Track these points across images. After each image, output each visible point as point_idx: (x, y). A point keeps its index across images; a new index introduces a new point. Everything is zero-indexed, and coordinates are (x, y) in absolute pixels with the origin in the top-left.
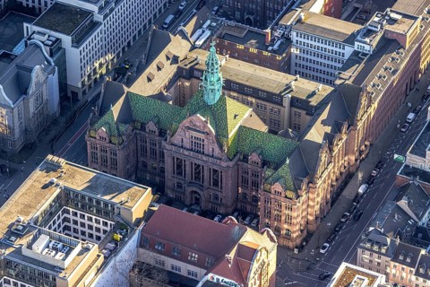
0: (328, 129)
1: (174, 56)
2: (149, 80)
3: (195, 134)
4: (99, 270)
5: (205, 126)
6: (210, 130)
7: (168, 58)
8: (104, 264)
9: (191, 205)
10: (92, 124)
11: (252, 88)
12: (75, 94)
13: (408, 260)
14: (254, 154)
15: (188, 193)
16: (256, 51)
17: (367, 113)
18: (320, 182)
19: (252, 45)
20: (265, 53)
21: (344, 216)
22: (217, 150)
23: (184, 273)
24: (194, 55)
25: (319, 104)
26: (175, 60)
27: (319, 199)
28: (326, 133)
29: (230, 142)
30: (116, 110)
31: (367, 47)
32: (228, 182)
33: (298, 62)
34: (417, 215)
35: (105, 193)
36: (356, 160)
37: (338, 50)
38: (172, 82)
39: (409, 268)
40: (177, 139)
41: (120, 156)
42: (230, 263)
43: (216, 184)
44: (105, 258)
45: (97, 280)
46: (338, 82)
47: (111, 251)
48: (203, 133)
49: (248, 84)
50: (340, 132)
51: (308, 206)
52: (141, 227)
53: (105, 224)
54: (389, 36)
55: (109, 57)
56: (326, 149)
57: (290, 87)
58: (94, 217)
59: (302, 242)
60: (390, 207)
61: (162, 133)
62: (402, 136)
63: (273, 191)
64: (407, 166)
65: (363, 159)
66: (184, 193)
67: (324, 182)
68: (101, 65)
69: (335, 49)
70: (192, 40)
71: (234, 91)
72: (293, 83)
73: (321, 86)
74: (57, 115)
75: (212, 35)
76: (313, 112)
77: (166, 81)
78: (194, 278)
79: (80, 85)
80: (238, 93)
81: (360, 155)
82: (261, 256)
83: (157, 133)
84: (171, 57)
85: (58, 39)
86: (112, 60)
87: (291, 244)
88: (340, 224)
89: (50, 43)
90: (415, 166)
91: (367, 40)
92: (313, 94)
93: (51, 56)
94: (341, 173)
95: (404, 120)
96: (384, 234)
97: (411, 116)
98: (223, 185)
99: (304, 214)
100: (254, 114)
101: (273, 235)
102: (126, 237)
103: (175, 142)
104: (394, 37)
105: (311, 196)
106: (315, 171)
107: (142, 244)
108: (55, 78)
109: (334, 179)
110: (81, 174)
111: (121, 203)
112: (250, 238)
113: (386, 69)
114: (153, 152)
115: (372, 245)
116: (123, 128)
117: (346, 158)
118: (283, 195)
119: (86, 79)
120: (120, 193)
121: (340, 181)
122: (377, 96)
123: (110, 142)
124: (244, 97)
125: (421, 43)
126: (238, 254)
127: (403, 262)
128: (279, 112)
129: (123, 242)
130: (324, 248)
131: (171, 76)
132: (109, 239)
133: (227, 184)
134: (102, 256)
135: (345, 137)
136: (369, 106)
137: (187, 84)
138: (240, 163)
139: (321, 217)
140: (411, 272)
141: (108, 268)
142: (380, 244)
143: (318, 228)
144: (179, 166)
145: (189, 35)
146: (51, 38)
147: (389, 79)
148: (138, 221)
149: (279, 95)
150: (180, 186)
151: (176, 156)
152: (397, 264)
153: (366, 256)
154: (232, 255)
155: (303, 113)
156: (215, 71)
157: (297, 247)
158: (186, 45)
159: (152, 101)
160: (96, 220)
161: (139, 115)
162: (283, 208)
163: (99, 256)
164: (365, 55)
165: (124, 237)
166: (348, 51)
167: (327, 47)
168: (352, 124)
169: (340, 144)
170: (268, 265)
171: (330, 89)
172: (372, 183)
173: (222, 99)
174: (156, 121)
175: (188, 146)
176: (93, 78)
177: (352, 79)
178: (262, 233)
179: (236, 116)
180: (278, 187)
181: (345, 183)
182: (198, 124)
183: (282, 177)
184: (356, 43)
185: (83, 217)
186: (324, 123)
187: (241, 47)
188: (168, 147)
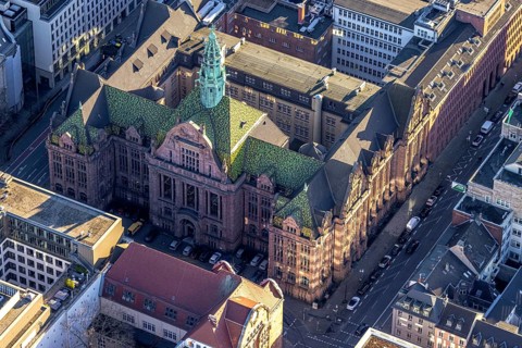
0: (366, 145)
1: (173, 37)
2: (136, 69)
3: (187, 147)
4: (43, 328)
5: (199, 137)
6: (206, 143)
7: (164, 40)
8: (51, 321)
9: (183, 237)
10: (55, 127)
11: (273, 84)
12: (45, 81)
13: (458, 327)
14: (264, 176)
15: (178, 222)
16: (284, 32)
17: (423, 122)
18: (349, 216)
19: (279, 24)
20: (297, 35)
21: (383, 260)
22: (215, 169)
23: (159, 333)
24: (199, 36)
25: (359, 109)
26: (174, 42)
27: (349, 238)
28: (363, 150)
29: (232, 158)
30: (87, 109)
31: (430, 33)
32: (229, 211)
33: (342, 47)
34: (475, 265)
35: (60, 224)
36: (407, 184)
37: (393, 34)
38: (168, 72)
39: (459, 339)
40: (164, 151)
41: (91, 170)
42: (214, 326)
43: (214, 212)
44: (53, 311)
45: (39, 340)
46: (387, 79)
47: (61, 302)
48: (197, 145)
49: (267, 78)
50: (383, 148)
51: (334, 247)
52: (105, 271)
53: (60, 264)
54: (462, 19)
55: (95, 31)
56: (360, 173)
57: (322, 84)
58: (45, 254)
59: (324, 294)
60: (439, 254)
61: (146, 142)
62: (472, 152)
63: (285, 227)
64: (468, 198)
65: (418, 182)
66: (173, 222)
67: (357, 214)
68: (82, 43)
69: (388, 33)
70: (199, 16)
71: (249, 86)
72: (327, 79)
73: (363, 85)
74: (20, 108)
75: (227, 8)
76: (351, 119)
77: (160, 71)
78: (172, 340)
79: (51, 69)
80: (254, 89)
81: (413, 177)
82: (259, 317)
83: (140, 141)
84: (168, 38)
85: (22, 9)
86: (99, 35)
87: (308, 297)
88: (377, 272)
89: (12, 13)
90: (479, 198)
91: (431, 23)
92: (353, 94)
93: (13, 30)
94: (385, 202)
95: (478, 131)
96: (429, 291)
97: (487, 125)
98: (224, 214)
99: (327, 258)
100: (269, 121)
101: (278, 288)
102: (83, 283)
103: (162, 155)
104: (469, 20)
105: (337, 234)
106: (343, 202)
107: (105, 292)
108: (15, 61)
109: (374, 209)
110: (31, 196)
111: (80, 238)
112: (245, 292)
113: (453, 63)
114: (136, 165)
115: (411, 305)
116: (94, 133)
117: (393, 182)
118: (298, 233)
119: (61, 61)
120: (80, 224)
121: (382, 213)
122: (438, 100)
123: (77, 151)
124: (262, 95)
125: (507, 28)
126: (227, 314)
127: (451, 330)
128: (307, 117)
129: (79, 290)
130: (352, 303)
131: (167, 63)
132: (61, 285)
133: (228, 213)
134: (48, 309)
135: (389, 156)
136: (426, 113)
137: (189, 74)
138: (246, 186)
139: (353, 261)
140: (461, 343)
141: (56, 325)
142: (423, 305)
143: (347, 275)
144: (167, 187)
145: (195, 9)
146: (13, 7)
147: (457, 76)
148: (102, 263)
149: (307, 95)
150: (168, 212)
151: (163, 173)
152: (443, 332)
153: (404, 319)
154: (218, 316)
155: (338, 119)
156: (215, 64)
157: (316, 301)
158: (190, 22)
159: (135, 99)
160: (47, 257)
161: (117, 116)
162: (298, 250)
163: (43, 309)
164: (427, 43)
165: (81, 283)
166: (406, 36)
167: (379, 30)
168: (400, 137)
169: (383, 164)
170: (269, 328)
171: (375, 89)
172: (427, 215)
173: (224, 101)
174: (138, 125)
175: (178, 161)
176: (71, 59)
177: (405, 77)
178: (263, 286)
179: (242, 124)
180: (290, 222)
181: (390, 215)
182: (191, 134)
183: (298, 209)
184: (416, 27)
185: (31, 252)
186: (361, 136)
187: (266, 26)
188: (153, 161)
